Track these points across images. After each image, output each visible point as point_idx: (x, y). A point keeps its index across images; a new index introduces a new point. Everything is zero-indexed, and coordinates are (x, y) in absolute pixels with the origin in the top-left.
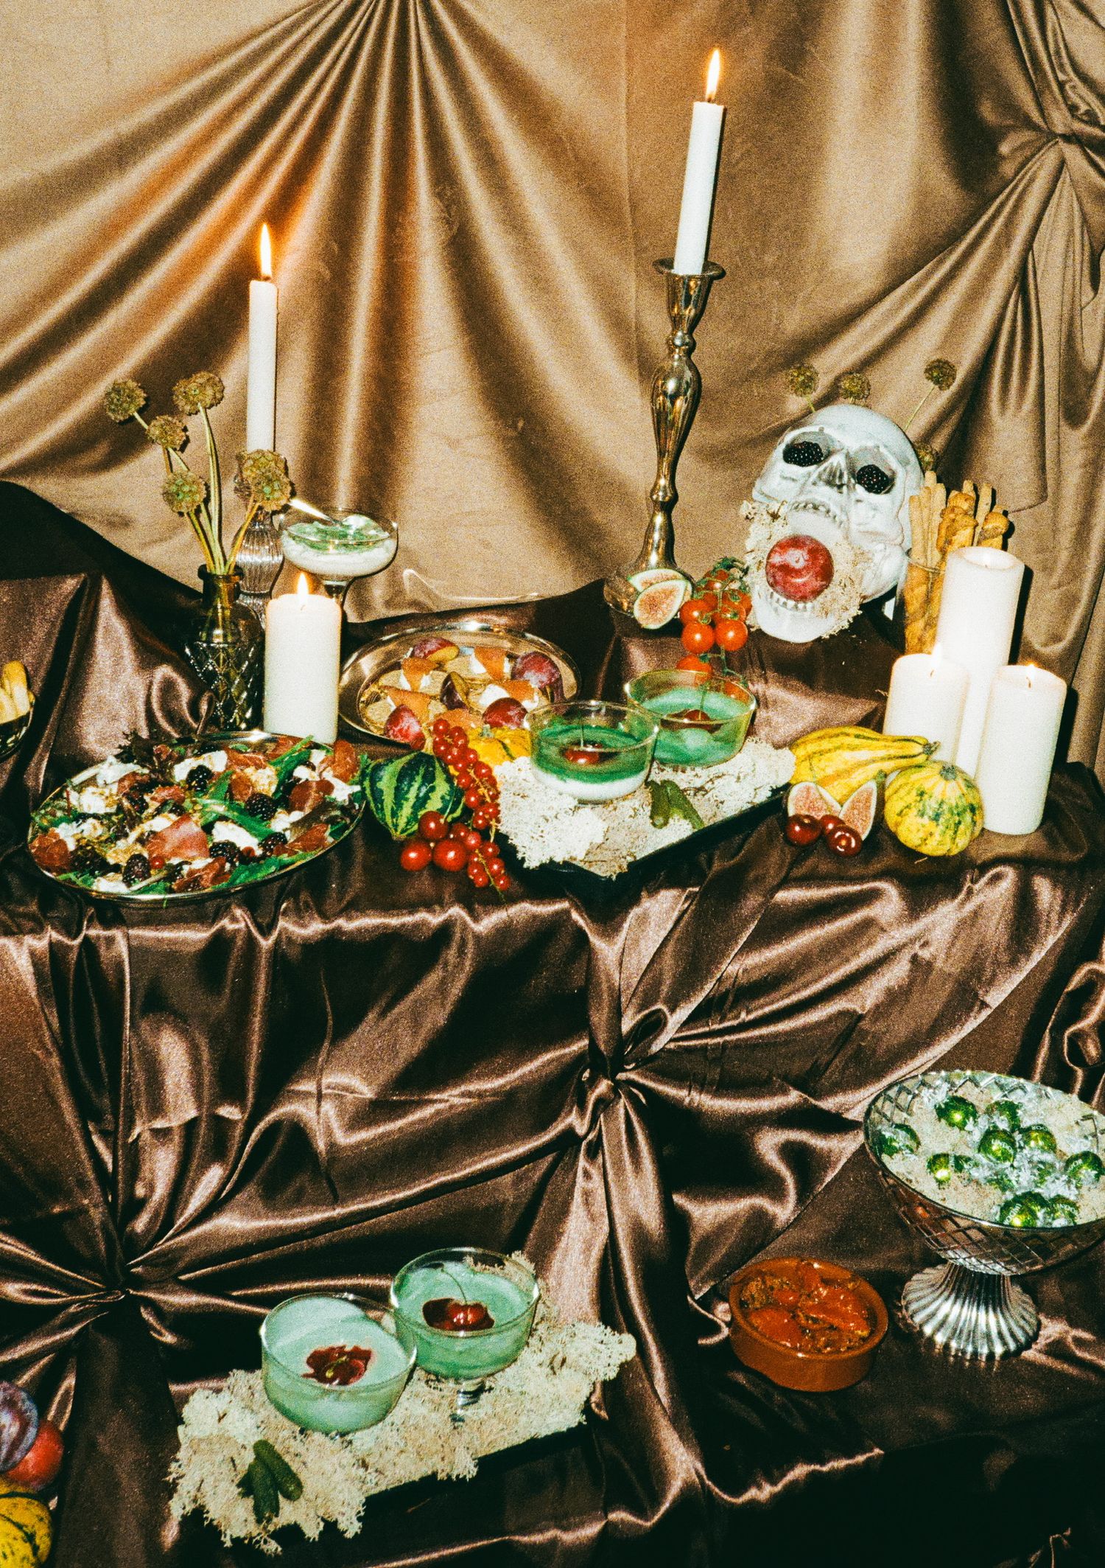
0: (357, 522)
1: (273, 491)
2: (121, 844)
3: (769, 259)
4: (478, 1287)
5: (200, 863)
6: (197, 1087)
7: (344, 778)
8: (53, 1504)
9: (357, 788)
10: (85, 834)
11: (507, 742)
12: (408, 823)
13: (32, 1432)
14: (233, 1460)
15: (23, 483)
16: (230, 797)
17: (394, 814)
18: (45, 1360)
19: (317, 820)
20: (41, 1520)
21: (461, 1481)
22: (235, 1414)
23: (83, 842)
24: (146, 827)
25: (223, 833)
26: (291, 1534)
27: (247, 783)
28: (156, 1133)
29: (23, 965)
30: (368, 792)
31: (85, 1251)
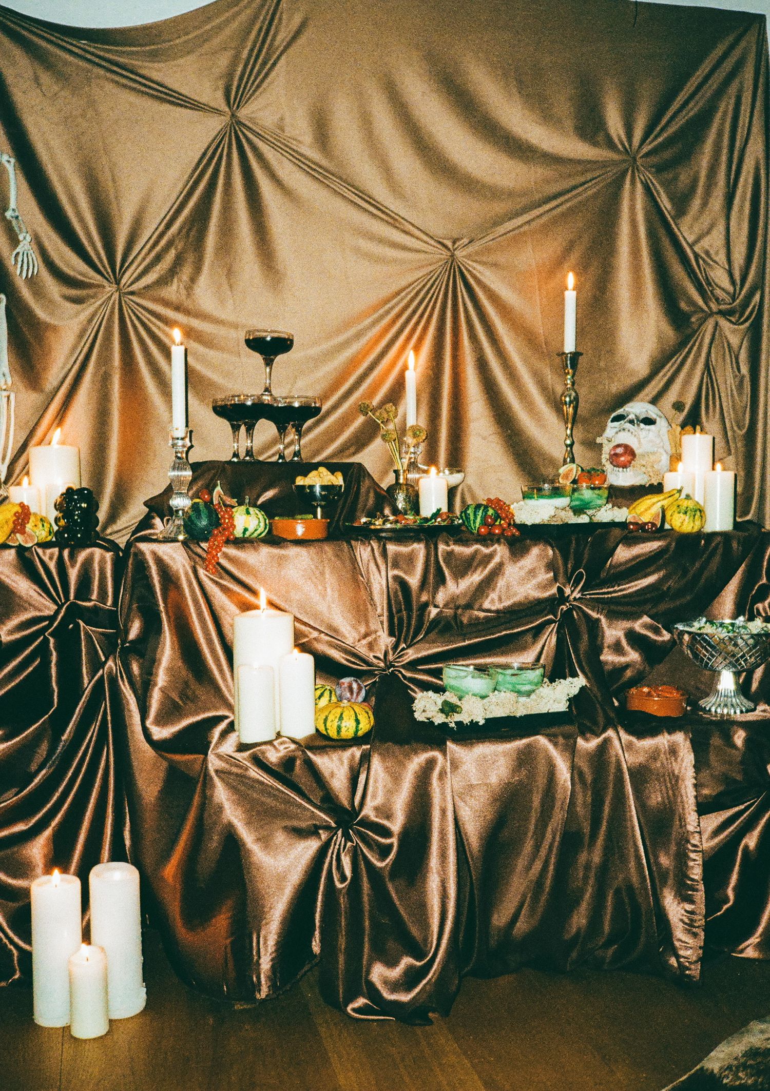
3: (602, 364)
17: (474, 522)
26: (459, 722)
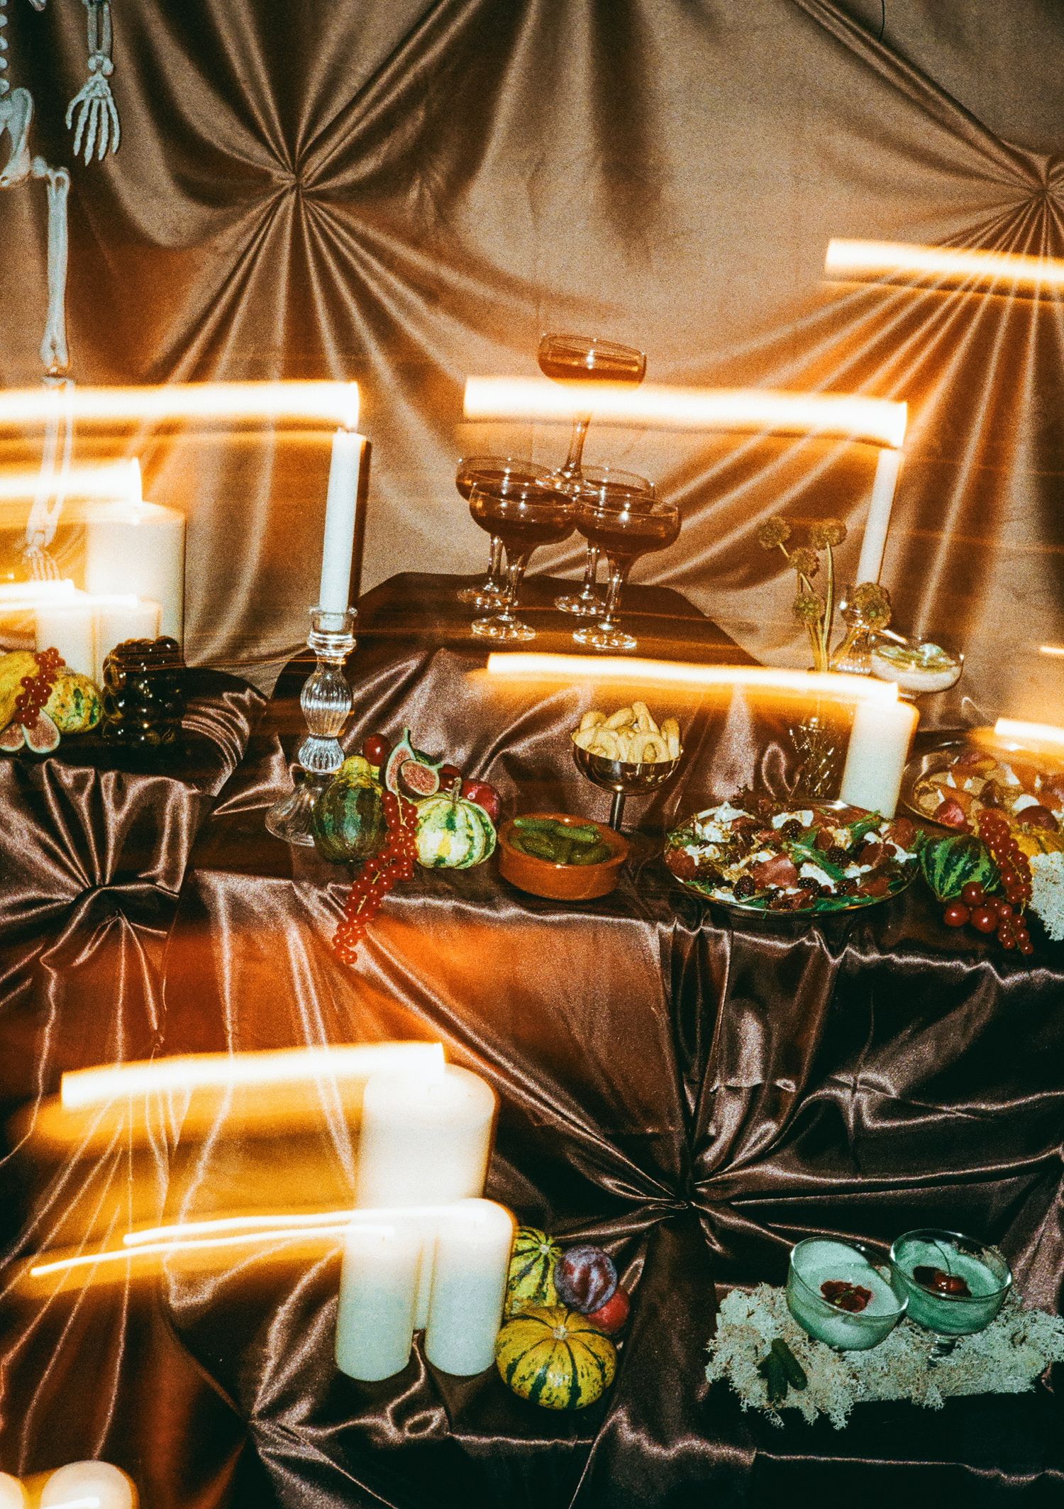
0: (930, 650)
1: (878, 615)
2: (734, 867)
4: (962, 1266)
5: (791, 891)
6: (765, 1062)
7: (906, 848)
8: (620, 1346)
9: (915, 856)
10: (707, 855)
11: (1042, 838)
12: (952, 889)
13: (611, 1290)
14: (756, 1348)
15: (681, 590)
16: (815, 846)
17: (942, 880)
18: (622, 1242)
19: (883, 874)
20: (610, 1356)
21: (930, 1410)
22: (760, 1314)
23: (706, 862)
24: (754, 857)
25: (808, 871)
26: (794, 1415)
27: (830, 838)
28: (729, 1088)
29: (653, 944)
30: (923, 860)
31: (665, 1165)
